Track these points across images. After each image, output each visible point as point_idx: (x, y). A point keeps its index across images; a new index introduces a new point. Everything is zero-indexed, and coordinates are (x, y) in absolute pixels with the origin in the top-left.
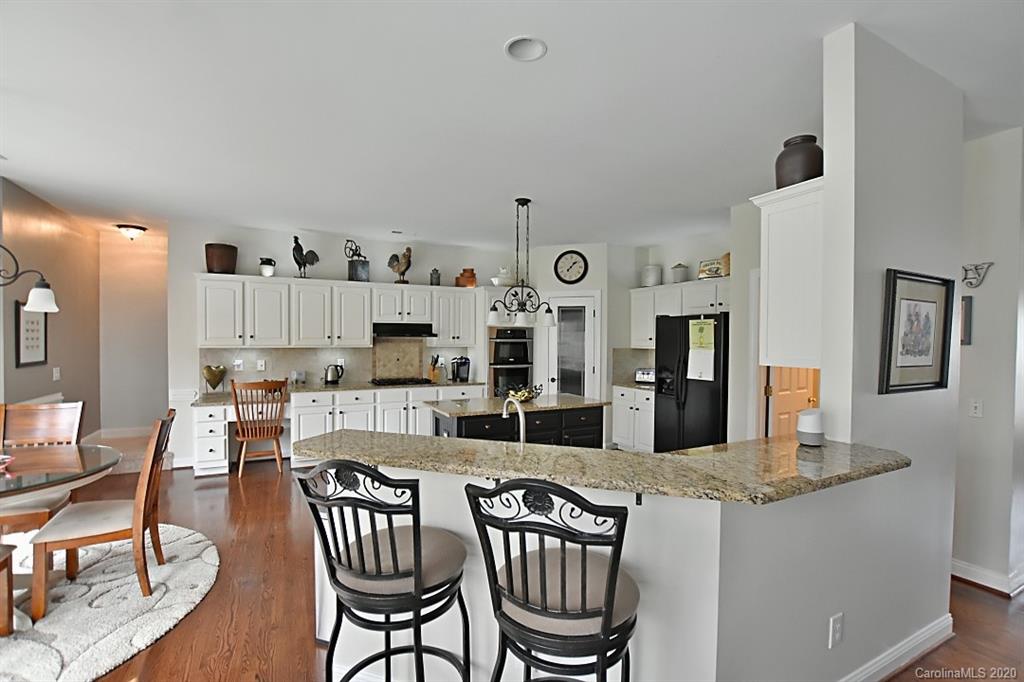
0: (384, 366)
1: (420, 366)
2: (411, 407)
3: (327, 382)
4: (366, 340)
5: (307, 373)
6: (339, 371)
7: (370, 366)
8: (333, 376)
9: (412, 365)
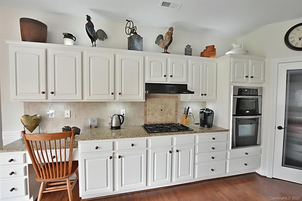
0: (153, 114)
1: (176, 115)
2: (175, 150)
3: (112, 128)
4: (140, 96)
5: (98, 119)
6: (121, 118)
7: (143, 114)
8: (116, 123)
9: (171, 114)
